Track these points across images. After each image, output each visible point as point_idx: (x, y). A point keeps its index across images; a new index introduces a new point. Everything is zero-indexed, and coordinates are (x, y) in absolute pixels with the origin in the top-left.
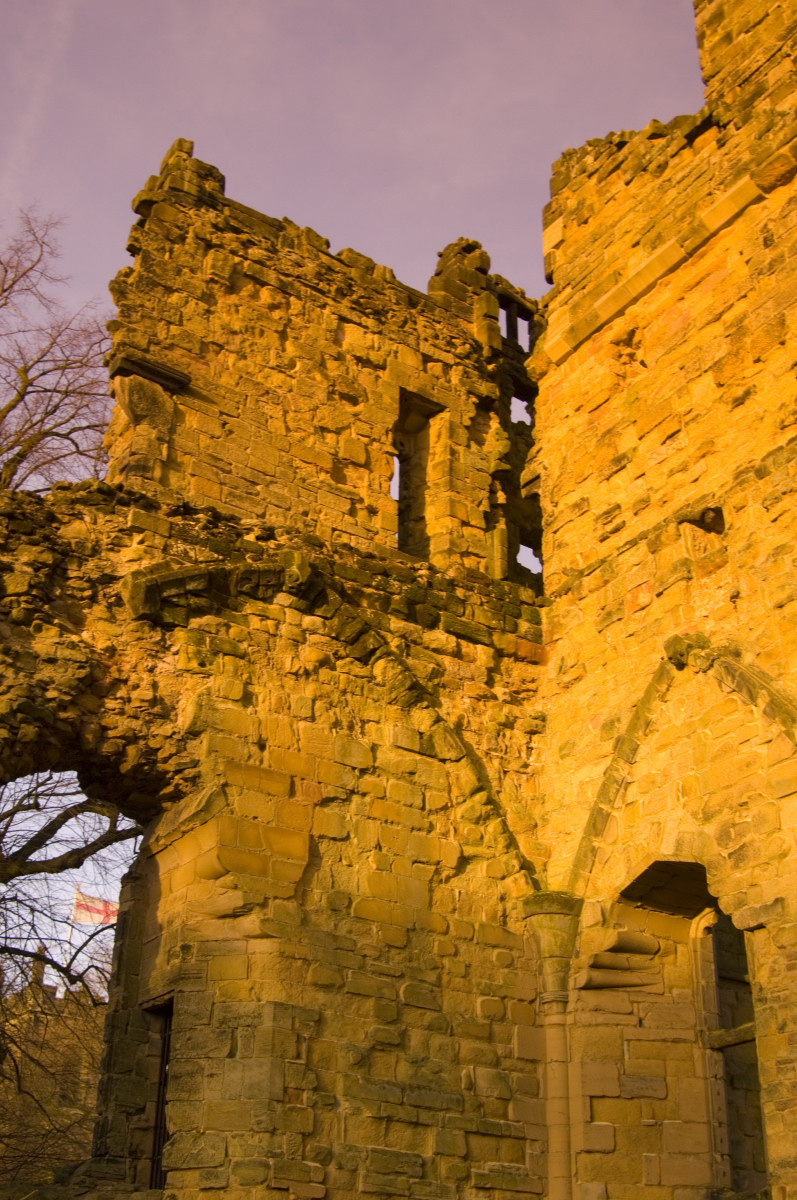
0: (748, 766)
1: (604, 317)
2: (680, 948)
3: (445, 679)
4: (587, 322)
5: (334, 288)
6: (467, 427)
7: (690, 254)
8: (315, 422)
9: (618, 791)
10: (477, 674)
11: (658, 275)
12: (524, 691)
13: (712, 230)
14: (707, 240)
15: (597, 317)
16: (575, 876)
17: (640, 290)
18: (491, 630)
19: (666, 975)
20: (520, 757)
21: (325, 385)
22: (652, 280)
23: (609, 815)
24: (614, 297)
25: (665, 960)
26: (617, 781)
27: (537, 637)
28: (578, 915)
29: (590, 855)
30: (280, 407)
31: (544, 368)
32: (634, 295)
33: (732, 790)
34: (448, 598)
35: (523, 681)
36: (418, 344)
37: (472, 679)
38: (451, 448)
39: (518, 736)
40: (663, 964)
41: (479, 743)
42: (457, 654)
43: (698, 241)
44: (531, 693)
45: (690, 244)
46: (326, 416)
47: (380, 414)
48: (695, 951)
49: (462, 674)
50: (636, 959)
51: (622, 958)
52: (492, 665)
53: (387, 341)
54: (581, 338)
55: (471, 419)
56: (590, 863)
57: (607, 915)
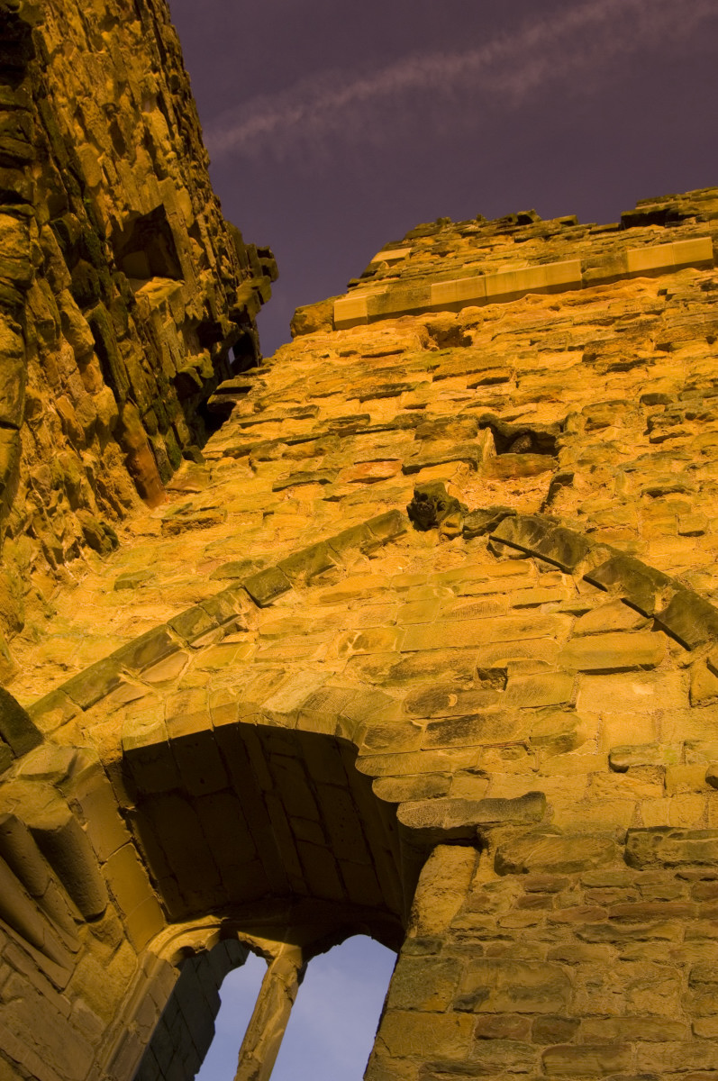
0: (524, 629)
1: (435, 300)
2: (126, 947)
3: (52, 356)
4: (410, 298)
5: (173, 72)
6: (187, 316)
7: (585, 284)
8: (78, 98)
9: (214, 627)
10: (84, 405)
11: (533, 286)
12: (110, 499)
13: (631, 270)
14: (618, 278)
15: (426, 297)
16: (53, 701)
17: (500, 291)
18: (132, 397)
19: (82, 966)
20: (61, 539)
21: (111, 99)
22: (522, 288)
23: (175, 649)
24: (463, 285)
25: (95, 943)
26: (219, 615)
27: (166, 472)
28: (18, 754)
29: (101, 686)
30: (62, 39)
31: (317, 322)
32: (489, 294)
33: (472, 652)
34: (118, 302)
35: (118, 492)
36: (199, 212)
37: (75, 403)
38: (164, 303)
39: (73, 523)
40: (88, 949)
41: (29, 462)
42: (81, 360)
43: (606, 273)
44: (115, 514)
45: (594, 273)
46: (91, 112)
47: (133, 189)
48: (145, 973)
49: (70, 380)
50: (59, 896)
51: (44, 872)
52: (106, 422)
53: (178, 170)
54: (390, 309)
55: (194, 317)
56: (94, 695)
57: (77, 774)
